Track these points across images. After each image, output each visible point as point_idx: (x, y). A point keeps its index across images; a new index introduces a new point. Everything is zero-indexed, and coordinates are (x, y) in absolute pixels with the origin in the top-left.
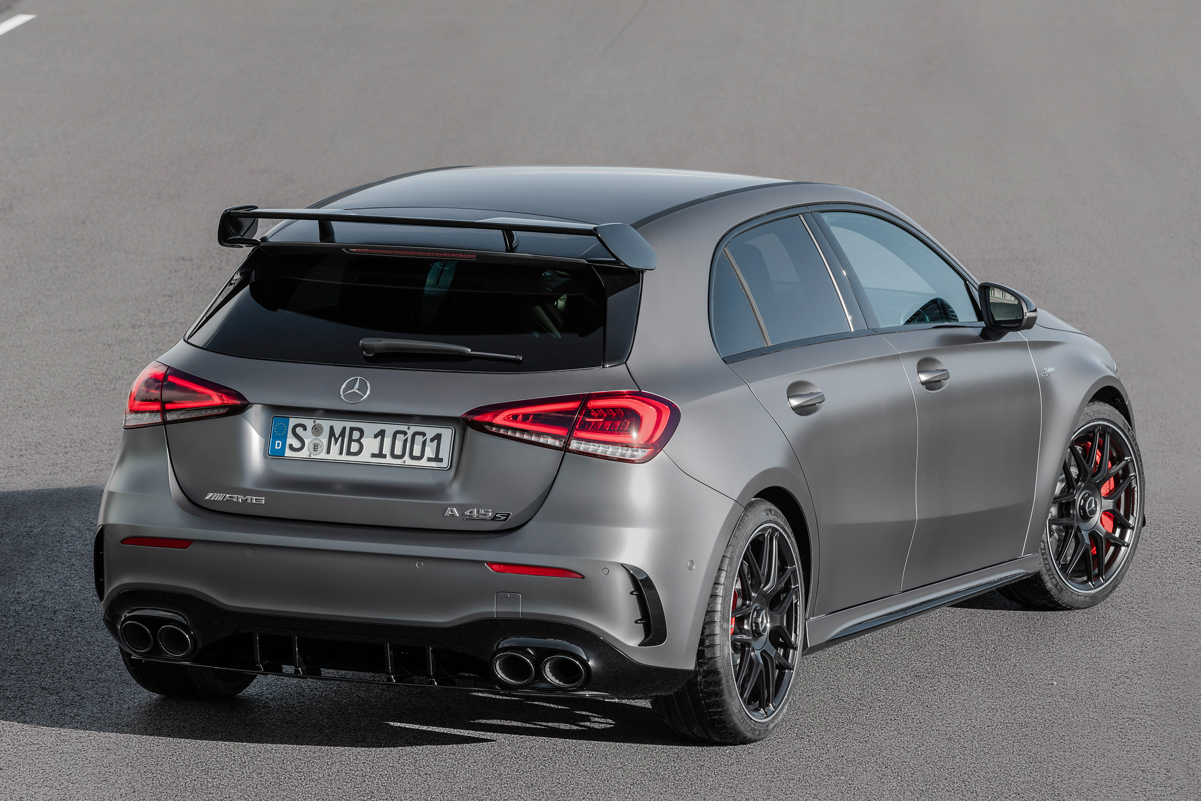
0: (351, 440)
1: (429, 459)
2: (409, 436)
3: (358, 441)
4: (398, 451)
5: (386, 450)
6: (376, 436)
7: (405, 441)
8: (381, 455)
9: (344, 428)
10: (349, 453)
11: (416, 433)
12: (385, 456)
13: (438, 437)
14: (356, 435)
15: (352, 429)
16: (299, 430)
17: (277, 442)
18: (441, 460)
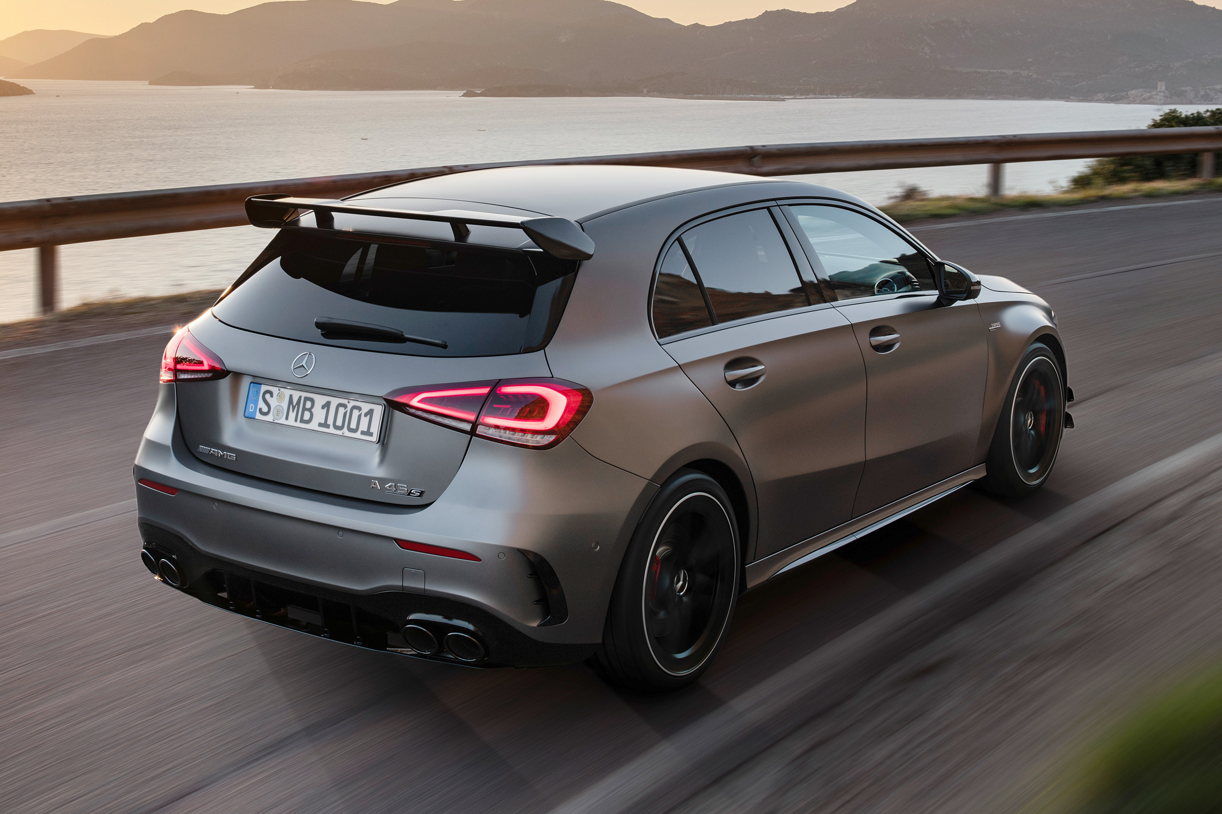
0: (304, 409)
1: (363, 433)
2: (349, 409)
3: (310, 410)
4: (339, 423)
5: (330, 421)
6: (323, 407)
7: (345, 414)
8: (325, 425)
9: (300, 397)
10: (302, 421)
11: (354, 407)
12: (328, 426)
13: (370, 413)
14: (309, 404)
15: (306, 399)
16: (268, 396)
17: (251, 405)
18: (371, 435)
